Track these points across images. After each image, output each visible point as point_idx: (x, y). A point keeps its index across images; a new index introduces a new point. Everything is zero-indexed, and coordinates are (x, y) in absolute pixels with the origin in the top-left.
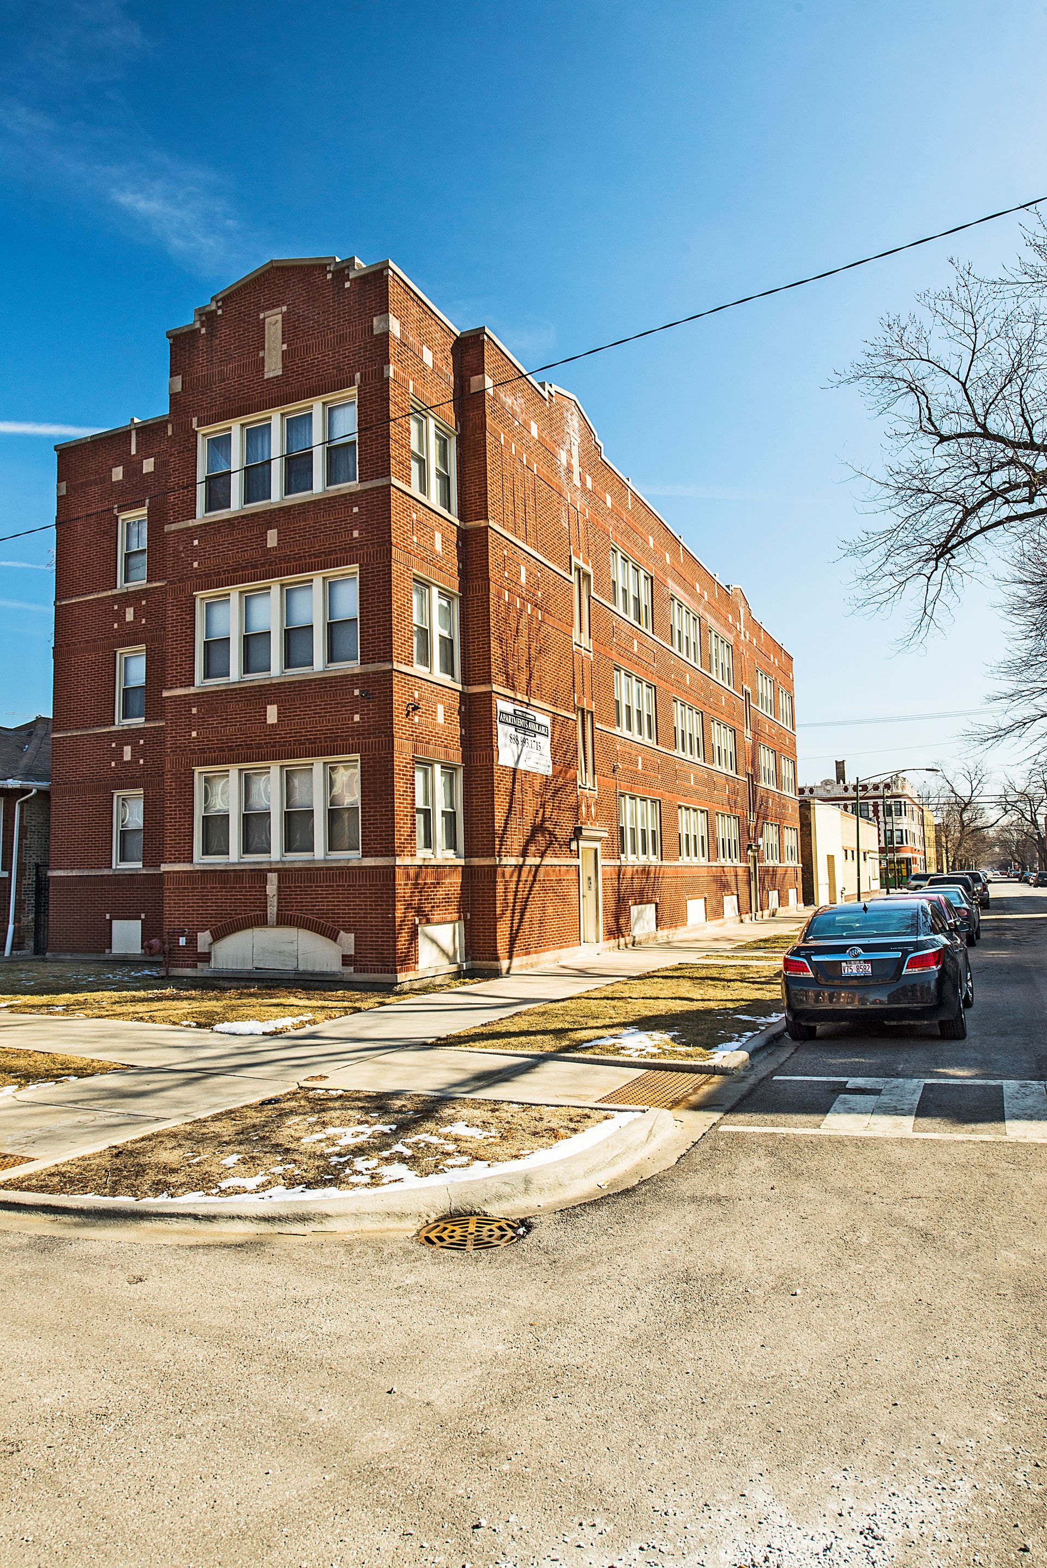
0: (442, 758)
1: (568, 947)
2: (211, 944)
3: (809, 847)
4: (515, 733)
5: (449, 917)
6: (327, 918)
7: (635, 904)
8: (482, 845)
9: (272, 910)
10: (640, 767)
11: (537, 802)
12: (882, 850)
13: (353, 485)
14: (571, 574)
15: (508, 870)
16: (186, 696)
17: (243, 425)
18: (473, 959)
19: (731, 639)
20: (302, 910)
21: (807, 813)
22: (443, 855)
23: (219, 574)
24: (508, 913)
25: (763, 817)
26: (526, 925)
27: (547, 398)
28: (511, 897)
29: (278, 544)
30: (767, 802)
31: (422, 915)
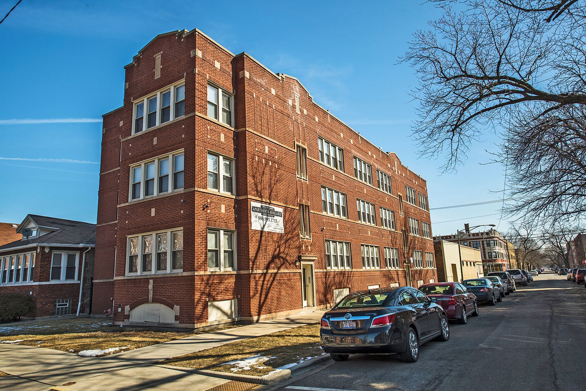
0: (224, 227)
1: (295, 309)
2: (130, 311)
3: (442, 261)
4: (262, 216)
5: (227, 297)
6: (170, 299)
7: (336, 288)
8: (245, 265)
9: (151, 296)
10: (338, 229)
11: (276, 245)
12: (483, 261)
13: (183, 117)
14: (295, 149)
15: (257, 276)
16: (125, 206)
17: (148, 98)
18: (241, 316)
19: (389, 173)
20: (161, 296)
21: (440, 246)
22: (225, 269)
23: (137, 157)
24: (258, 295)
25: (412, 248)
26: (269, 301)
27: (280, 79)
28: (259, 288)
29: (157, 143)
30: (415, 242)
31: (211, 297)
